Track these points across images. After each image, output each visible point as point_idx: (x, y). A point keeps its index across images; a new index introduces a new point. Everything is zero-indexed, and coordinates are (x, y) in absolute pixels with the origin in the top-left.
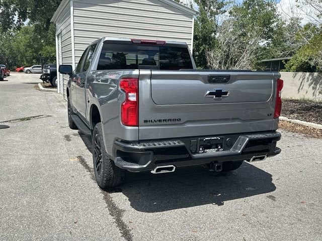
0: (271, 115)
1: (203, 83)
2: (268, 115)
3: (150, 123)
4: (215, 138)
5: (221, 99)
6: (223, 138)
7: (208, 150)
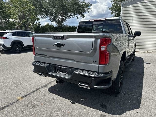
0: (96, 61)
1: (52, 39)
2: (93, 61)
3: (38, 55)
4: (63, 67)
7: (60, 73)
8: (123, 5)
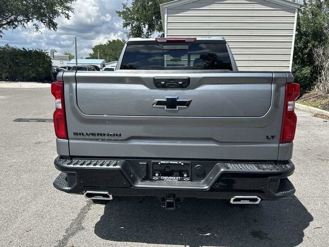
0: (273, 137)
1: (148, 89)
2: (267, 137)
3: (82, 137)
4: (176, 162)
5: (177, 111)
6: (189, 164)
7: (166, 178)
8: (168, 9)
